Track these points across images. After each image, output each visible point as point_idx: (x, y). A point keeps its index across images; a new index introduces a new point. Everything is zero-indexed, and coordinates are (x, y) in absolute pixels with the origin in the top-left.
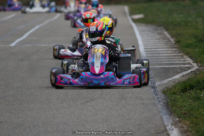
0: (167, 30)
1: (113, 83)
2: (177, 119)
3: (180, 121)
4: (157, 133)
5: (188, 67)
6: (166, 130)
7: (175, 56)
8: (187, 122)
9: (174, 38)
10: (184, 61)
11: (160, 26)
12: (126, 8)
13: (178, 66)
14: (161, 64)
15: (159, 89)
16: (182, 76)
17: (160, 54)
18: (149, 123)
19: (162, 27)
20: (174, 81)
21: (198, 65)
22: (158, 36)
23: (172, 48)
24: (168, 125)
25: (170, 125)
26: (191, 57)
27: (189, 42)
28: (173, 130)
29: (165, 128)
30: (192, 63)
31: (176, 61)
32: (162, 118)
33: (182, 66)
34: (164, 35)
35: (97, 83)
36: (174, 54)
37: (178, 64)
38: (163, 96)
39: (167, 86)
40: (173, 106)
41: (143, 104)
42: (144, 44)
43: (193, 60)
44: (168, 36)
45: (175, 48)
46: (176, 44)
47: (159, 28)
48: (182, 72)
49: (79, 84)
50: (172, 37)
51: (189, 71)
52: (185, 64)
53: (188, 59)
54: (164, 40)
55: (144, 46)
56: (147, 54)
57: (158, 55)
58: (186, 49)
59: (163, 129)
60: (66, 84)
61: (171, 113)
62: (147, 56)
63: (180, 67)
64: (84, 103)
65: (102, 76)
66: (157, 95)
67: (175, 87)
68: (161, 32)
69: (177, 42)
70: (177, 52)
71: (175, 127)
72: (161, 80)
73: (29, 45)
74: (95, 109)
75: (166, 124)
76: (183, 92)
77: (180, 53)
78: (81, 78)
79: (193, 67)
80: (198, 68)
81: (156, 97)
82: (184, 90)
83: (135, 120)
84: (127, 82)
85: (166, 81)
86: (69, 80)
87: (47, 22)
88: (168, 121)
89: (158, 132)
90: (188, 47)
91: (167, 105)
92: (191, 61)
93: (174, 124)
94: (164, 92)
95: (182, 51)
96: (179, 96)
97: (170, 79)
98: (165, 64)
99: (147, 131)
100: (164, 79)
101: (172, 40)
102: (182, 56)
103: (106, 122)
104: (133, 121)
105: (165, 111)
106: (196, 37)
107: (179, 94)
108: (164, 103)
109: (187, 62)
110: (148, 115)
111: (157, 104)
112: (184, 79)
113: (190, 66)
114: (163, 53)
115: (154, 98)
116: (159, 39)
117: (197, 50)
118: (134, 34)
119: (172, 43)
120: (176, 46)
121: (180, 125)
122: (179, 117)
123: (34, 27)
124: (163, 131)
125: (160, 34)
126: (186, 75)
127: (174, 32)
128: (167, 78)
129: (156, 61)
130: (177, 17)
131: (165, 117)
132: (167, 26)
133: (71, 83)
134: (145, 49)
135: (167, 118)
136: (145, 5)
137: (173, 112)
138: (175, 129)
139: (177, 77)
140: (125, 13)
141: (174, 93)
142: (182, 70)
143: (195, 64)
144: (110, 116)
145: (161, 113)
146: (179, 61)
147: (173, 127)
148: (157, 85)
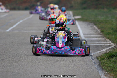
0: (95, 25)
1: (69, 53)
2: (107, 73)
3: (108, 74)
5: (109, 45)
7: (101, 39)
8: (113, 75)
9: (100, 29)
11: (91, 23)
12: (71, 13)
13: (103, 45)
14: (93, 43)
15: (94, 57)
16: (106, 50)
17: (92, 38)
18: (91, 74)
19: (92, 23)
21: (115, 45)
22: (90, 28)
23: (99, 35)
24: (102, 76)
26: (110, 40)
27: (109, 32)
30: (112, 43)
31: (102, 42)
32: (98, 72)
34: (95, 28)
35: (60, 53)
36: (101, 38)
37: (103, 43)
38: (97, 60)
39: (99, 55)
40: (103, 66)
41: (86, 64)
42: (83, 32)
43: (112, 41)
44: (96, 28)
45: (101, 35)
46: (101, 33)
47: (91, 24)
48: (106, 48)
49: (49, 53)
50: (99, 29)
51: (110, 47)
52: (107, 44)
53: (109, 41)
54: (94, 31)
55: (83, 33)
56: (85, 38)
57: (91, 38)
58: (107, 35)
59: (99, 77)
60: (42, 53)
61: (103, 70)
63: (105, 45)
64: (52, 63)
65: (63, 49)
66: (94, 60)
67: (103, 56)
68: (92, 26)
69: (102, 32)
70: (102, 37)
71: (106, 77)
72: (94, 52)
73: (18, 31)
74: (59, 66)
75: (100, 75)
76: (108, 58)
77: (104, 37)
78: (51, 50)
79: (112, 45)
80: (115, 46)
81: (93, 61)
82: (109, 57)
83: (83, 72)
84: (77, 53)
85: (97, 52)
86: (44, 51)
87: (26, 19)
88: (101, 74)
90: (108, 34)
91: (100, 65)
92: (111, 42)
93: (105, 76)
94: (97, 58)
95: (105, 37)
97: (100, 52)
98: (96, 43)
100: (96, 51)
101: (99, 31)
102: (105, 39)
103: (66, 73)
104: (81, 73)
105: (99, 68)
106: (112, 29)
107: (106, 60)
108: (98, 64)
109: (109, 42)
110: (90, 70)
111: (94, 64)
113: (110, 45)
114: (94, 38)
115: (92, 61)
116: (91, 30)
117: (114, 36)
119: (99, 32)
120: (101, 34)
121: (108, 76)
122: (107, 72)
123: (19, 21)
125: (92, 27)
126: (109, 49)
127: (100, 26)
128: (98, 51)
129: (90, 42)
130: (101, 18)
131: (99, 71)
132: (95, 23)
133: (45, 53)
134: (84, 35)
135: (101, 72)
136: (81, 11)
139: (104, 50)
141: (103, 59)
142: (106, 47)
143: (113, 44)
144: (68, 70)
145: (97, 69)
146: (104, 42)
147: (105, 77)
148: (92, 54)
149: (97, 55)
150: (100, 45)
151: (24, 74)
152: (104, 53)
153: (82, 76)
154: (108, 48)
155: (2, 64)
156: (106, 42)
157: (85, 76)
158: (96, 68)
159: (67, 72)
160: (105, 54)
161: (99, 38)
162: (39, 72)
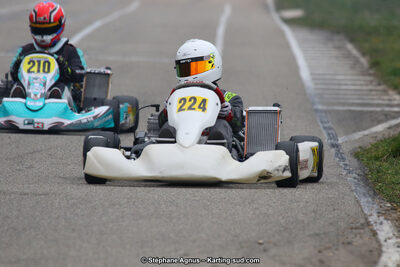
0: (352, 41)
2: (388, 205)
3: (394, 209)
4: (352, 228)
5: (398, 112)
6: (368, 224)
7: (371, 90)
9: (367, 57)
10: (390, 100)
11: (338, 33)
13: (378, 109)
14: (344, 104)
15: (345, 149)
16: (389, 128)
17: (340, 85)
18: (334, 210)
19: (342, 36)
20: (374, 136)
22: (335, 53)
23: (364, 75)
24: (371, 215)
25: (375, 215)
28: (381, 223)
29: (366, 219)
31: (373, 99)
32: (358, 201)
33: (387, 109)
34: (349, 51)
36: (370, 87)
37: (378, 105)
38: (355, 163)
39: (361, 144)
40: (377, 180)
44: (355, 52)
45: (370, 75)
46: (371, 68)
47: (336, 37)
48: (388, 120)
50: (364, 54)
53: (397, 97)
55: (311, 70)
56: (316, 84)
57: (337, 87)
58: (393, 77)
59: (362, 221)
61: (375, 194)
62: (316, 89)
63: (383, 111)
66: (344, 159)
67: (376, 147)
68: (341, 45)
69: (375, 64)
70: (374, 83)
71: (386, 219)
72: (347, 133)
75: (366, 212)
76: (395, 157)
77: (379, 85)
81: (341, 164)
82: (397, 153)
83: (307, 202)
85: (358, 135)
87: (115, 15)
88: (370, 208)
89: (353, 226)
90: (395, 75)
91: (364, 178)
93: (383, 214)
94: (357, 155)
95: (385, 82)
96: (386, 165)
97: (366, 132)
98: (353, 104)
99: (331, 224)
100: (354, 131)
101: (364, 61)
102: (384, 91)
103: (249, 203)
104: (302, 205)
105: (363, 190)
107: (386, 160)
108: (359, 175)
109: (396, 102)
110: (331, 196)
111: (346, 175)
112: (393, 133)
114: (346, 85)
115: (338, 165)
116: (337, 57)
118: (288, 46)
119: (363, 67)
120: (372, 72)
121: (394, 215)
122: (390, 201)
124: (362, 225)
125: (339, 48)
126: (397, 126)
127: (367, 45)
128: (360, 131)
129: (334, 99)
131: (363, 201)
132: (352, 33)
134: (312, 74)
135: (368, 202)
137: (377, 192)
138: (385, 222)
139: (380, 128)
140: (266, 7)
141: (377, 158)
142: (388, 116)
145: (356, 191)
146: (380, 99)
147: (382, 218)
148: (340, 141)
149: (357, 145)
150: (367, 112)
151: (107, 204)
152: (380, 137)
153: (305, 214)
154: (394, 122)
155: (31, 167)
156: (387, 102)
157: (313, 214)
158: (354, 188)
159: (253, 201)
160: (384, 141)
161: (365, 88)
162: (156, 197)
